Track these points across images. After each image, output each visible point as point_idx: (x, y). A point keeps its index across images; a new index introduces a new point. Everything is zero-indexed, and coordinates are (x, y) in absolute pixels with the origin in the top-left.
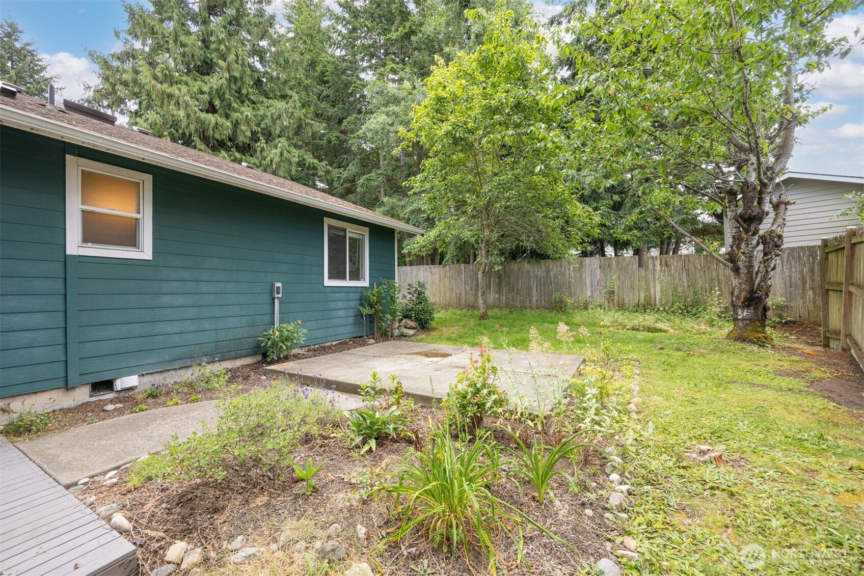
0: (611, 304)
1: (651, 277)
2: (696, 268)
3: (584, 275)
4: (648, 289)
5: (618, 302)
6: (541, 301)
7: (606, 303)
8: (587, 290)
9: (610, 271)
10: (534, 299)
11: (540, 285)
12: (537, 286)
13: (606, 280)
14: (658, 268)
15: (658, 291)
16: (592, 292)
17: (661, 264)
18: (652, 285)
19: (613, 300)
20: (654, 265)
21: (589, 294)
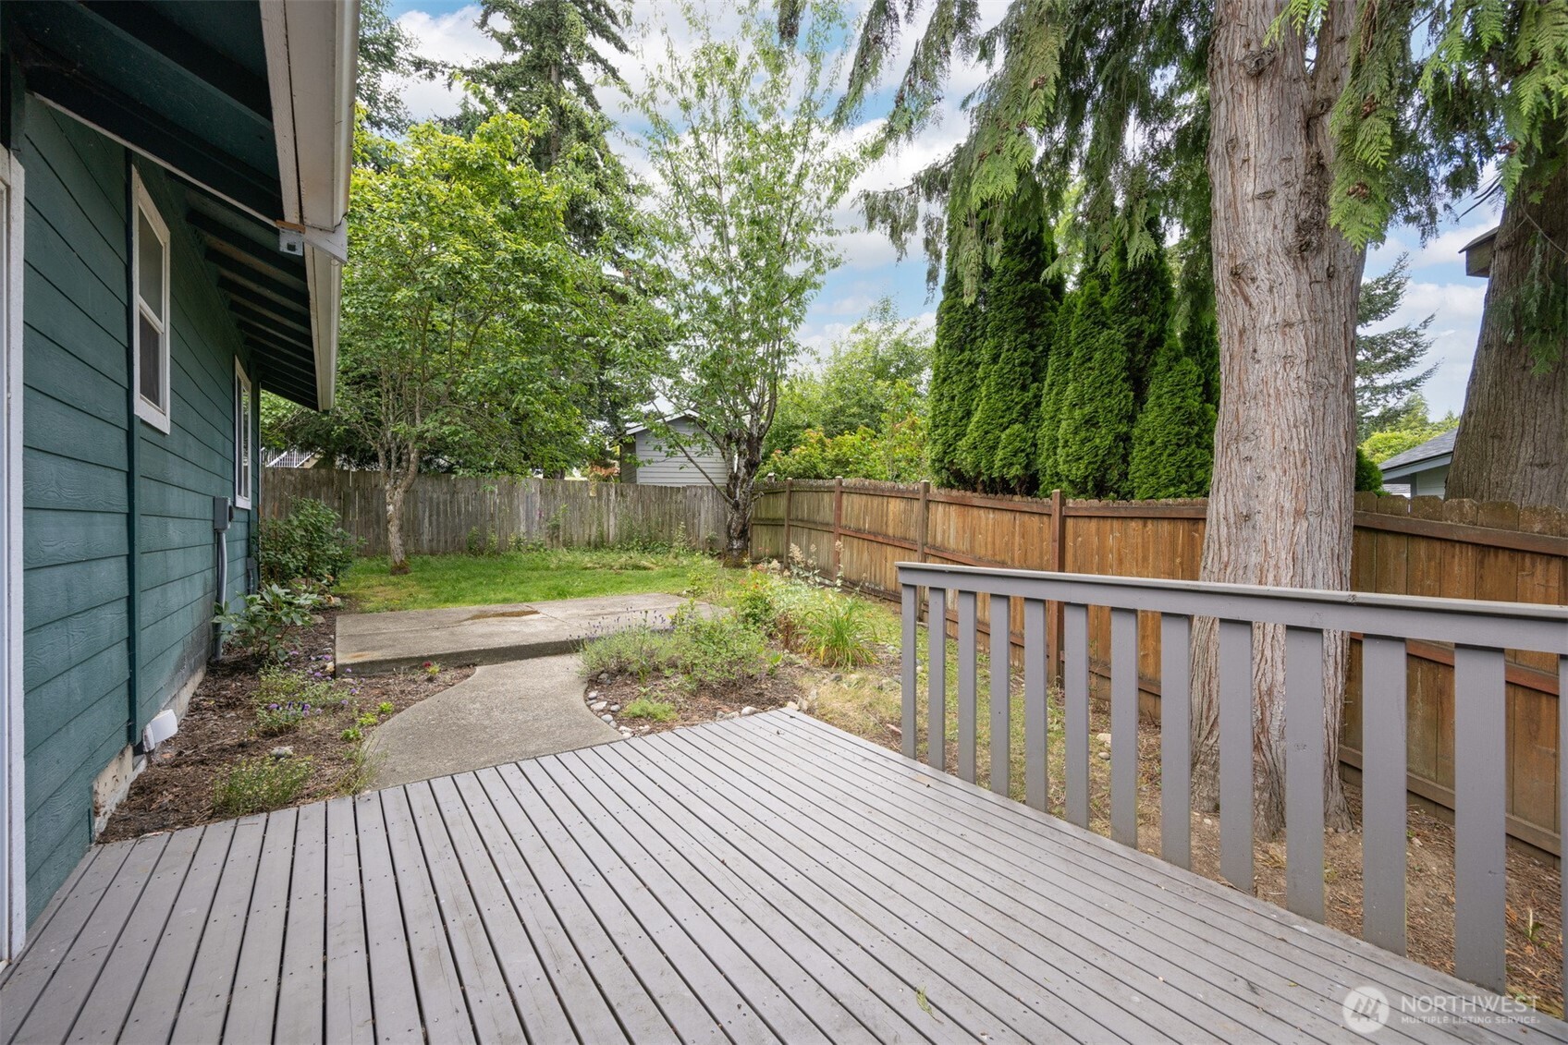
0: (555, 542)
1: (604, 508)
2: (651, 501)
3: (516, 502)
4: (600, 524)
5: (564, 541)
6: (439, 541)
7: (548, 541)
8: (520, 523)
9: (555, 498)
10: (426, 538)
11: (438, 515)
12: (431, 516)
13: (549, 510)
14: (613, 497)
15: (612, 527)
16: (527, 526)
17: (616, 492)
18: (604, 519)
19: (558, 537)
20: (609, 494)
21: (523, 529)
